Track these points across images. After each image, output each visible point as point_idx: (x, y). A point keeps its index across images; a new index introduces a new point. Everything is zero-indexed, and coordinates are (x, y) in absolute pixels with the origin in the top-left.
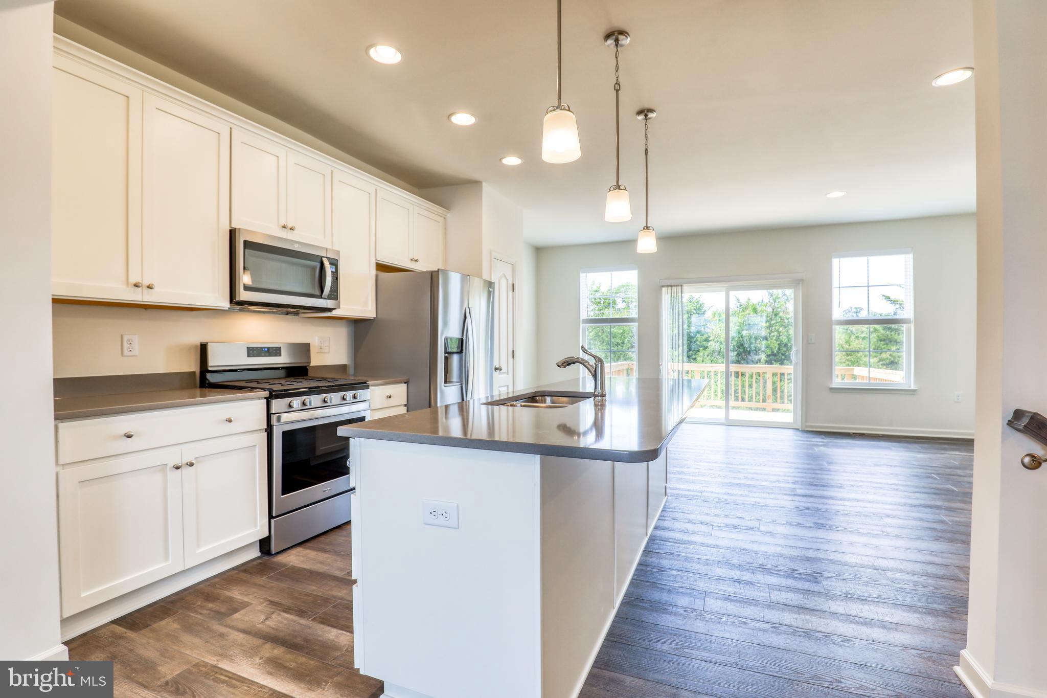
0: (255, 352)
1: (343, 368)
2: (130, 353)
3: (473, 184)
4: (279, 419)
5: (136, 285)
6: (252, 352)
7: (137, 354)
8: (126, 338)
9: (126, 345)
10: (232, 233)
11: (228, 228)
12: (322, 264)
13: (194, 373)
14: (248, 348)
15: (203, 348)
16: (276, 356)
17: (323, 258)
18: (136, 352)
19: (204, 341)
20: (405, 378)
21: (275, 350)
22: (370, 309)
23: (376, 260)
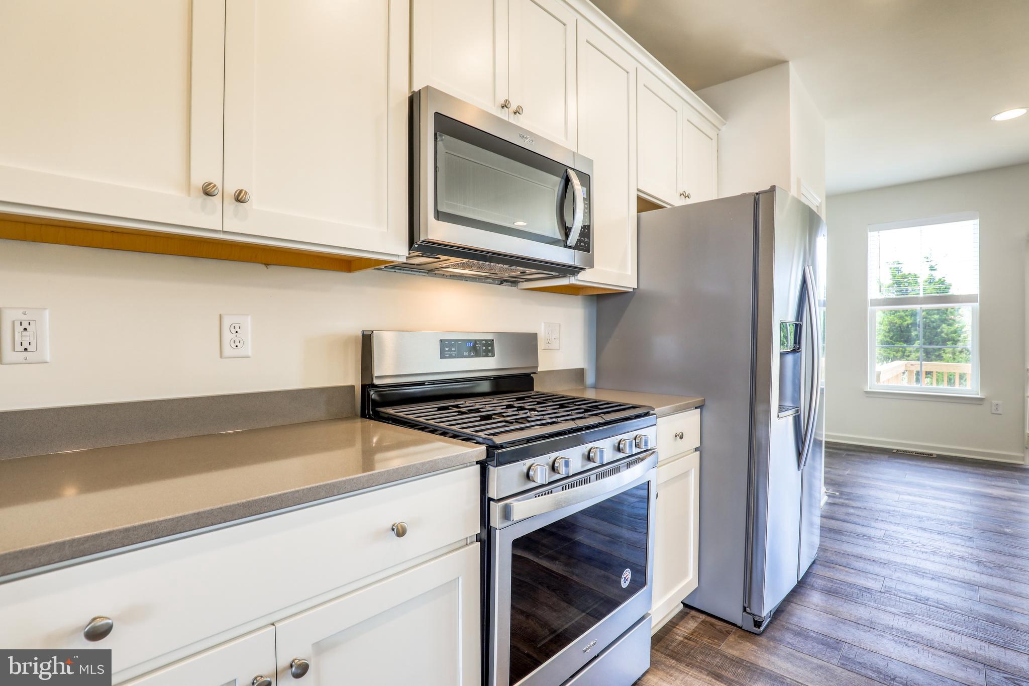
0: (453, 349)
1: (579, 374)
2: (236, 352)
3: (778, 63)
4: (507, 513)
5: (208, 191)
6: (448, 348)
7: (250, 353)
8: (227, 322)
9: (228, 336)
10: (414, 102)
11: (407, 95)
12: (567, 181)
13: (353, 387)
14: (441, 341)
15: (367, 340)
16: (487, 356)
17: (569, 170)
18: (248, 349)
19: (368, 328)
20: (698, 400)
21: (484, 345)
22: (629, 273)
23: (638, 190)
